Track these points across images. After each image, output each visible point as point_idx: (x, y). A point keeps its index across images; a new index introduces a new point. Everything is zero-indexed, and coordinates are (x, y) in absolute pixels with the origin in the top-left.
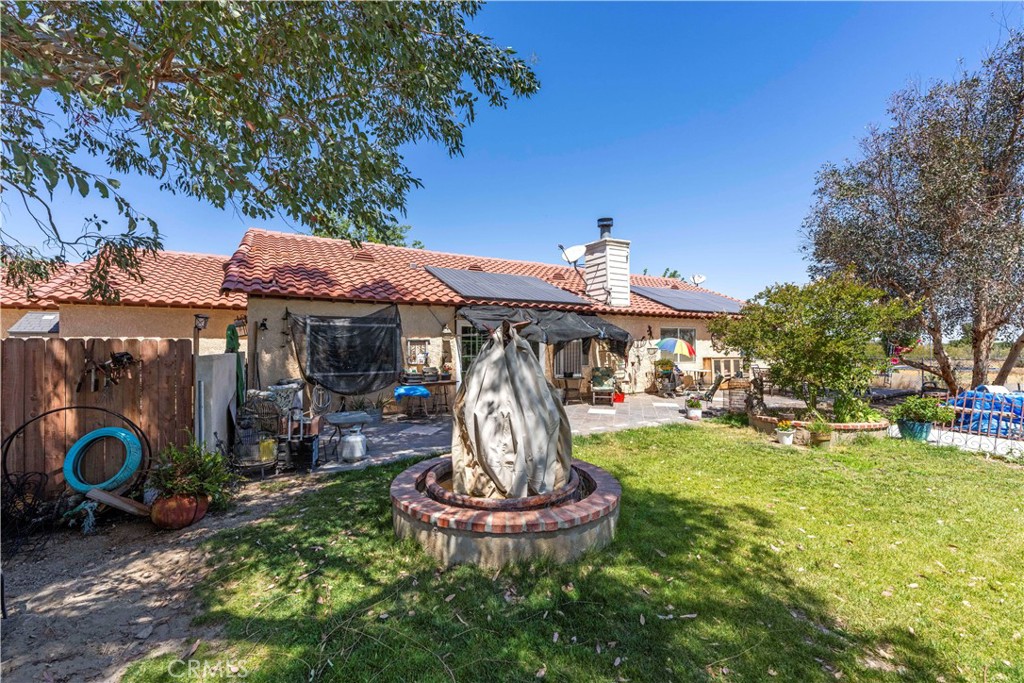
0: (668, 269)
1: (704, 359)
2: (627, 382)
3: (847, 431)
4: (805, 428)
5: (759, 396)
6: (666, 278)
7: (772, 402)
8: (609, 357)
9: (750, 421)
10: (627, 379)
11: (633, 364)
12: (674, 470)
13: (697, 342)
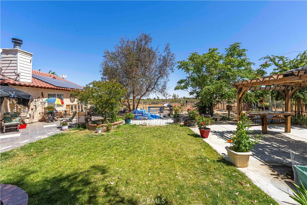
0: (51, 71)
1: (67, 105)
2: (28, 118)
3: (115, 125)
4: (105, 126)
5: (90, 118)
6: (50, 74)
7: (94, 118)
8: (17, 107)
9: (87, 127)
10: (28, 116)
11: (32, 109)
12: (59, 159)
13: (64, 99)
